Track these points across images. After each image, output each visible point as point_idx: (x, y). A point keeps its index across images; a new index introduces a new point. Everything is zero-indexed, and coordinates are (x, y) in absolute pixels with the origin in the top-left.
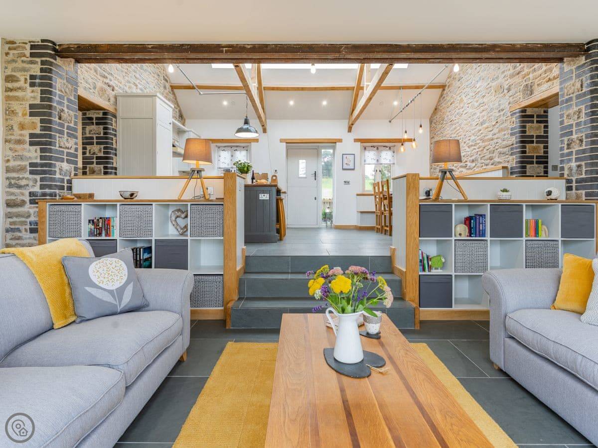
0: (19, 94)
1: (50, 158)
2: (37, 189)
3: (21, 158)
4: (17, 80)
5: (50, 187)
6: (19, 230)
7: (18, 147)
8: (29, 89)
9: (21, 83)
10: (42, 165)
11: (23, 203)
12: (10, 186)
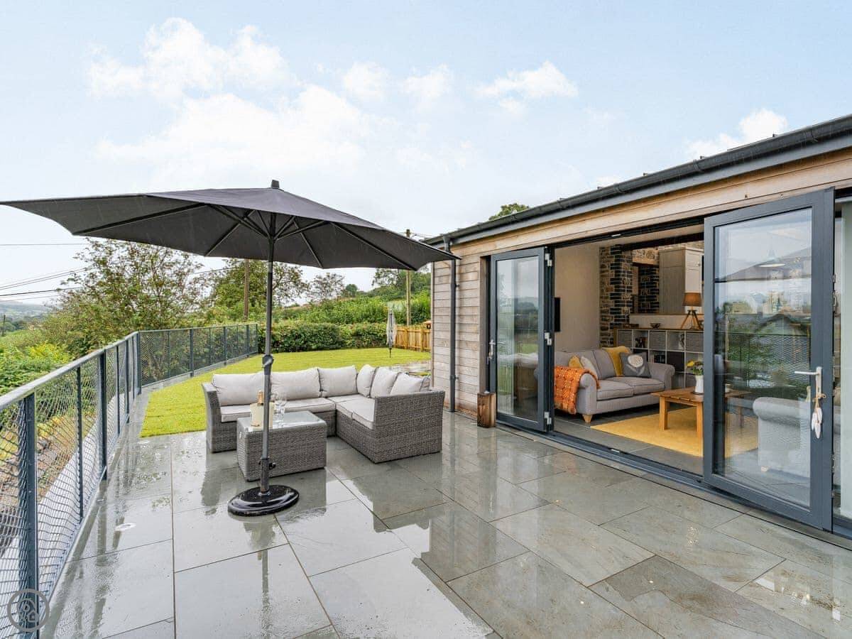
0: (607, 273)
1: (619, 305)
2: (613, 322)
3: (607, 306)
4: (606, 267)
5: (619, 320)
6: (605, 342)
7: (606, 300)
8: (610, 271)
9: (607, 269)
10: (615, 309)
11: (607, 328)
12: (602, 320)
